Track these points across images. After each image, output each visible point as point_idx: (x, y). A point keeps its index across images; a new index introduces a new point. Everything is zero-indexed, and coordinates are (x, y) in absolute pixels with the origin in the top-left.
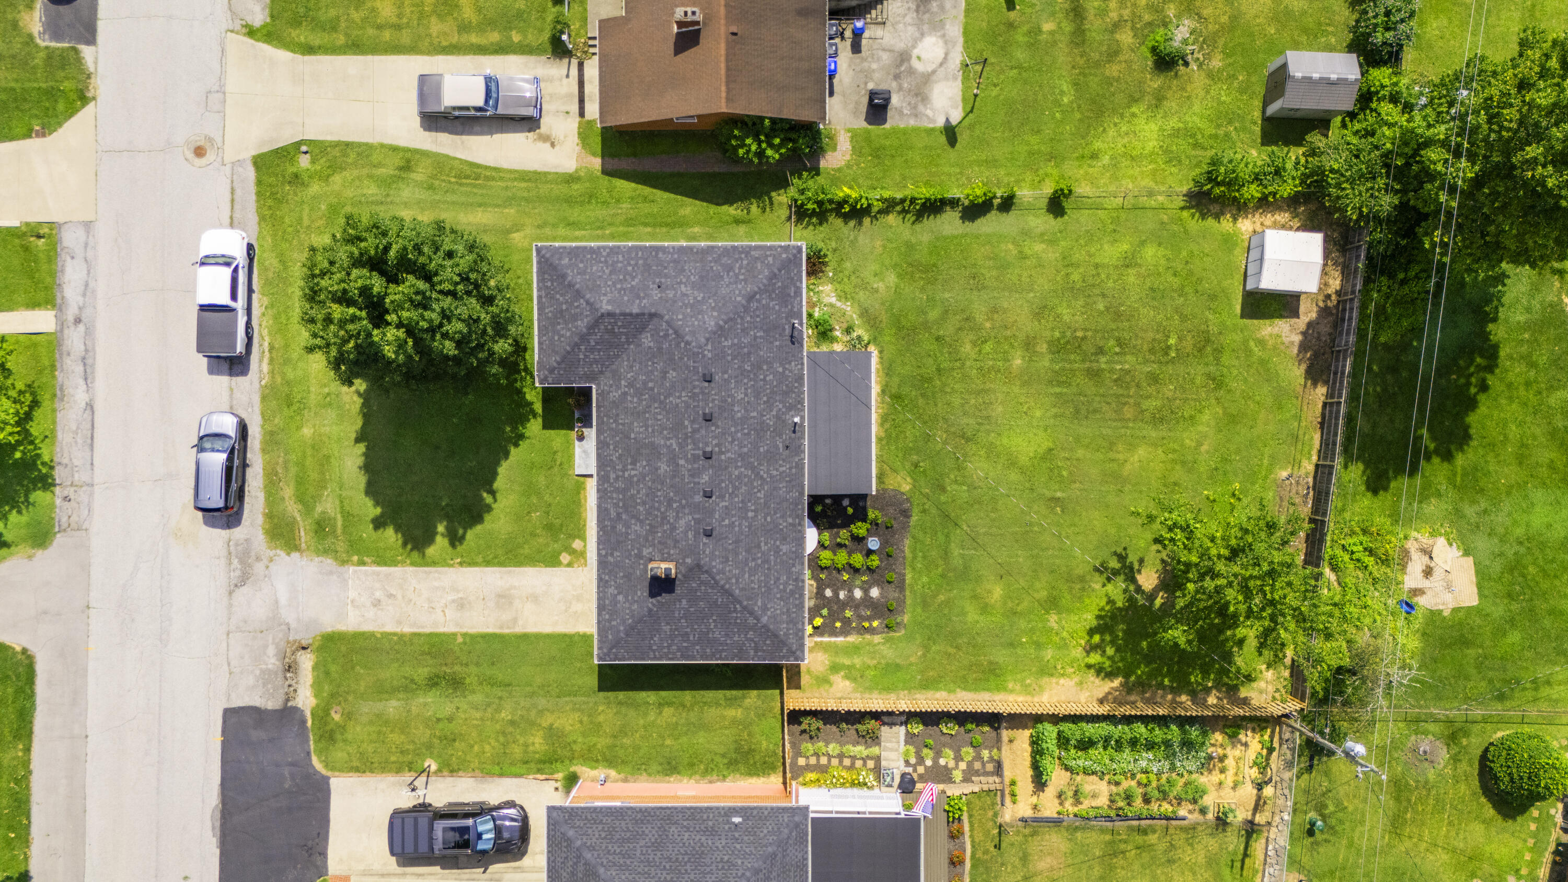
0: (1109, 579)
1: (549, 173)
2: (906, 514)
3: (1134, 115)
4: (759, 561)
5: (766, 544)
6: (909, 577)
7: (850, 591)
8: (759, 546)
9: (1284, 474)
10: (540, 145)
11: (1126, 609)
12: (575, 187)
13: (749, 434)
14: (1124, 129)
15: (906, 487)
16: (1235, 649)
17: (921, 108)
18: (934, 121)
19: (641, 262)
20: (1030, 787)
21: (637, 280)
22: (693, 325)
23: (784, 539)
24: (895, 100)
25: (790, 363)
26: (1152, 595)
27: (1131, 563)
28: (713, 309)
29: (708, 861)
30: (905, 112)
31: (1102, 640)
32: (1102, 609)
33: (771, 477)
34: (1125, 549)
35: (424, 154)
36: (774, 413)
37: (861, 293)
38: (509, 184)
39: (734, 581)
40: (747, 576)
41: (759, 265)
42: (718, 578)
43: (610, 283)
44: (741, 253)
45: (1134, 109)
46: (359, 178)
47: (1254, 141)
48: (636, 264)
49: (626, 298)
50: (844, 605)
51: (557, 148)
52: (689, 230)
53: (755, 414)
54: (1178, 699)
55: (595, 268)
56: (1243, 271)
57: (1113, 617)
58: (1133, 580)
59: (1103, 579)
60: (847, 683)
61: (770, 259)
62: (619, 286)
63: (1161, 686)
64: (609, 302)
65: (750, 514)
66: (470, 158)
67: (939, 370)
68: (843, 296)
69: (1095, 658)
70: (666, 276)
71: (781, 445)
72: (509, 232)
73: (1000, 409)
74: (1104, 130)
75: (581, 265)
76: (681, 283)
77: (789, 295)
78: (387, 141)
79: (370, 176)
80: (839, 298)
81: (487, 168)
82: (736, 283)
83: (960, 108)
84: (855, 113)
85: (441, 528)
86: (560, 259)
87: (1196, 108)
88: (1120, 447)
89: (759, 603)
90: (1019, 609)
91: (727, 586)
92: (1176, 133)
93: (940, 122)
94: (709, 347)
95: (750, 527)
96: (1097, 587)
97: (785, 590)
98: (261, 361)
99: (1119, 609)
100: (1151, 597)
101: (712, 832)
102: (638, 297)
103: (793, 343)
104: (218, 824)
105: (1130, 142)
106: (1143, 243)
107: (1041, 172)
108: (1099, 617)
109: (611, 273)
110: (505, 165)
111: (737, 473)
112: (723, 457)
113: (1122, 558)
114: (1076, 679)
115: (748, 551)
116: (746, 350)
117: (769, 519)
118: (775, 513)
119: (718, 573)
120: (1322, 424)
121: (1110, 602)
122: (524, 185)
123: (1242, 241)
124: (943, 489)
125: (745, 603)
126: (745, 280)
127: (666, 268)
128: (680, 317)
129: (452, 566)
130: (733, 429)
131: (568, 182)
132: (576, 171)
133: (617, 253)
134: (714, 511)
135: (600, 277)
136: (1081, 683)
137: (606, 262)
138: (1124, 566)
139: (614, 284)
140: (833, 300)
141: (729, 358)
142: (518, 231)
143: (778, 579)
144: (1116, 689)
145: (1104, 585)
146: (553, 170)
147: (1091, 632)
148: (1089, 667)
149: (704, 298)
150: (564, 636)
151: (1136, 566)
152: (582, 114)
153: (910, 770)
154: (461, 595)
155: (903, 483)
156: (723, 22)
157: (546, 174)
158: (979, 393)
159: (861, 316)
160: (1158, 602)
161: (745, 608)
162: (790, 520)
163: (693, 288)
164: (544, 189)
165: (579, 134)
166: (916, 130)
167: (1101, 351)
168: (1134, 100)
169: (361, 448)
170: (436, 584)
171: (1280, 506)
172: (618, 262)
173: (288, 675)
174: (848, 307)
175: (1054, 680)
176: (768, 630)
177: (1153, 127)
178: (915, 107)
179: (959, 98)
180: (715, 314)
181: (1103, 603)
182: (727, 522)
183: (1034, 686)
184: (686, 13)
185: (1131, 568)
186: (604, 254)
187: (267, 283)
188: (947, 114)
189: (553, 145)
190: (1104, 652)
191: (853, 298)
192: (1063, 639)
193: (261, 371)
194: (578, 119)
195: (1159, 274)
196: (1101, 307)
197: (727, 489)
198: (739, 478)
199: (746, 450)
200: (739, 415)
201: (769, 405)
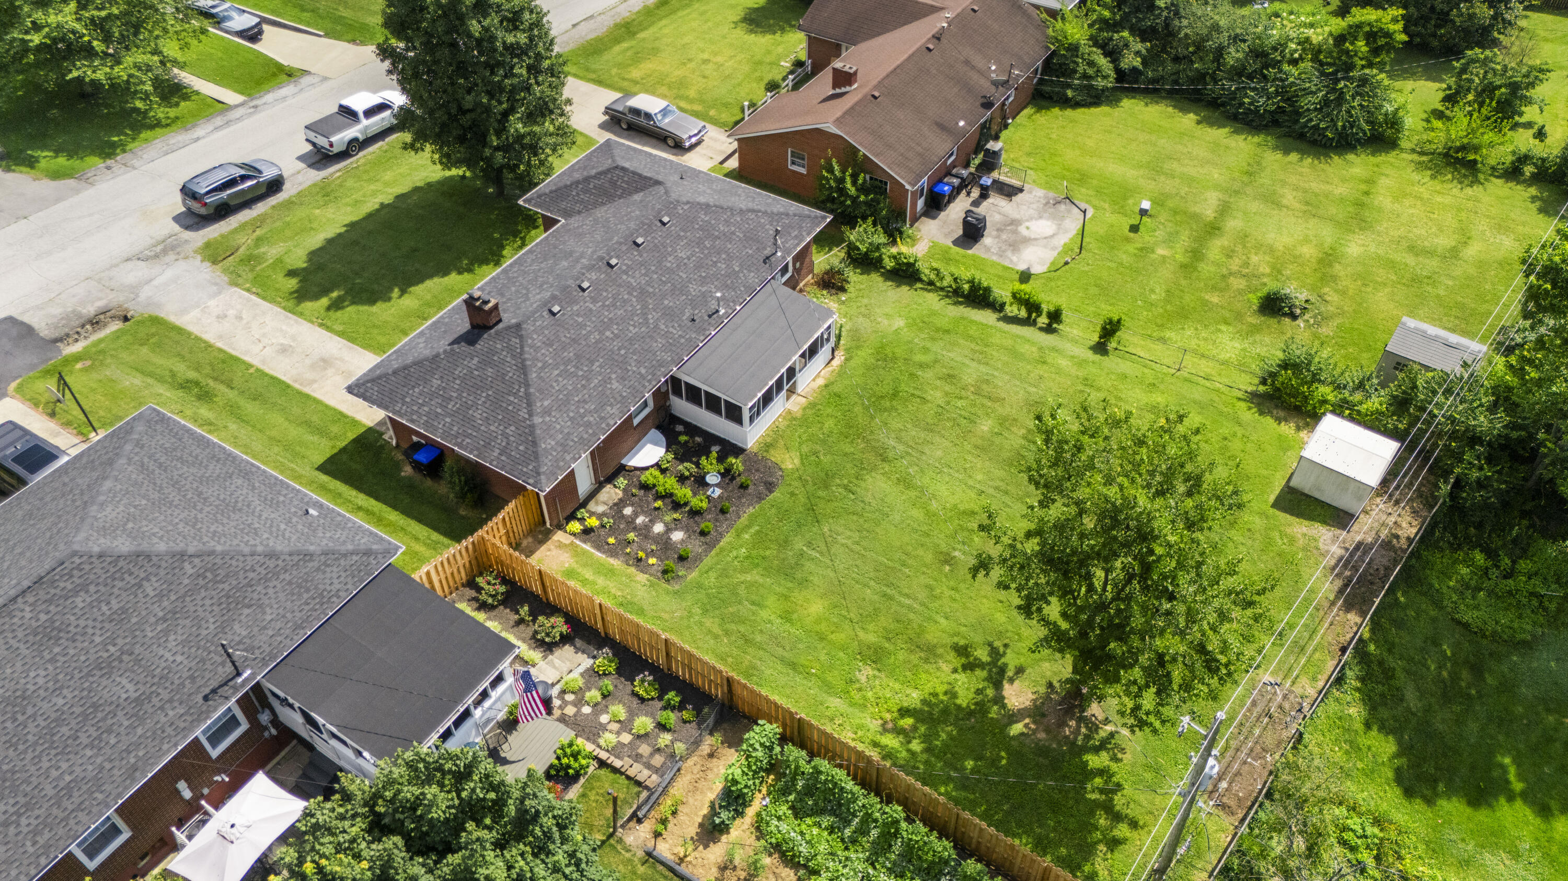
0: (965, 668)
2: (770, 487)
3: (1219, 331)
4: (580, 373)
5: (601, 366)
6: (728, 539)
7: (652, 522)
8: (592, 362)
11: (971, 713)
13: (665, 283)
14: (1204, 335)
15: (788, 466)
16: (1102, 847)
17: (1009, 253)
18: (1016, 265)
20: (692, 830)
22: (686, 194)
23: (623, 379)
24: (988, 241)
25: (750, 271)
26: (1013, 715)
27: (1006, 665)
30: (993, 250)
31: (915, 728)
32: (935, 695)
33: (656, 327)
36: (703, 289)
37: (862, 319)
39: (540, 365)
40: (556, 372)
42: (526, 349)
45: (1221, 327)
50: (634, 529)
53: (684, 276)
57: (945, 712)
58: (998, 685)
59: (958, 662)
64: (630, 165)
65: (608, 333)
70: (694, 179)
71: (687, 314)
74: (1183, 328)
77: (790, 234)
82: (749, 202)
83: (1046, 266)
84: (946, 235)
85: (335, 294)
89: (546, 403)
90: (833, 636)
91: (528, 363)
93: (1020, 267)
94: (686, 207)
95: (598, 342)
96: (946, 668)
97: (582, 416)
100: (1013, 717)
103: (765, 262)
105: (1205, 345)
108: (924, 702)
111: (626, 297)
112: (625, 277)
113: (995, 653)
115: (578, 356)
116: (716, 233)
117: (623, 352)
118: (634, 353)
119: (531, 347)
121: (952, 694)
124: (826, 487)
125: (532, 390)
126: (758, 204)
128: (680, 189)
130: (653, 268)
134: (576, 302)
138: (994, 663)
141: (696, 226)
143: (585, 402)
145: (955, 671)
147: (904, 712)
151: (1010, 673)
152: (721, 163)
154: (292, 343)
155: (788, 461)
159: (849, 331)
160: (1017, 729)
161: (528, 394)
162: (643, 371)
166: (995, 263)
168: (1225, 322)
169: (343, 230)
170: (284, 327)
173: (88, 327)
176: (532, 433)
177: (1237, 345)
178: (1004, 252)
179: (1048, 259)
180: (712, 200)
181: (940, 689)
182: (580, 320)
185: (1002, 671)
188: (1031, 265)
190: (909, 742)
191: (851, 318)
192: (865, 698)
197: (607, 298)
198: (624, 301)
199: (651, 290)
200: (669, 265)
201: (703, 281)
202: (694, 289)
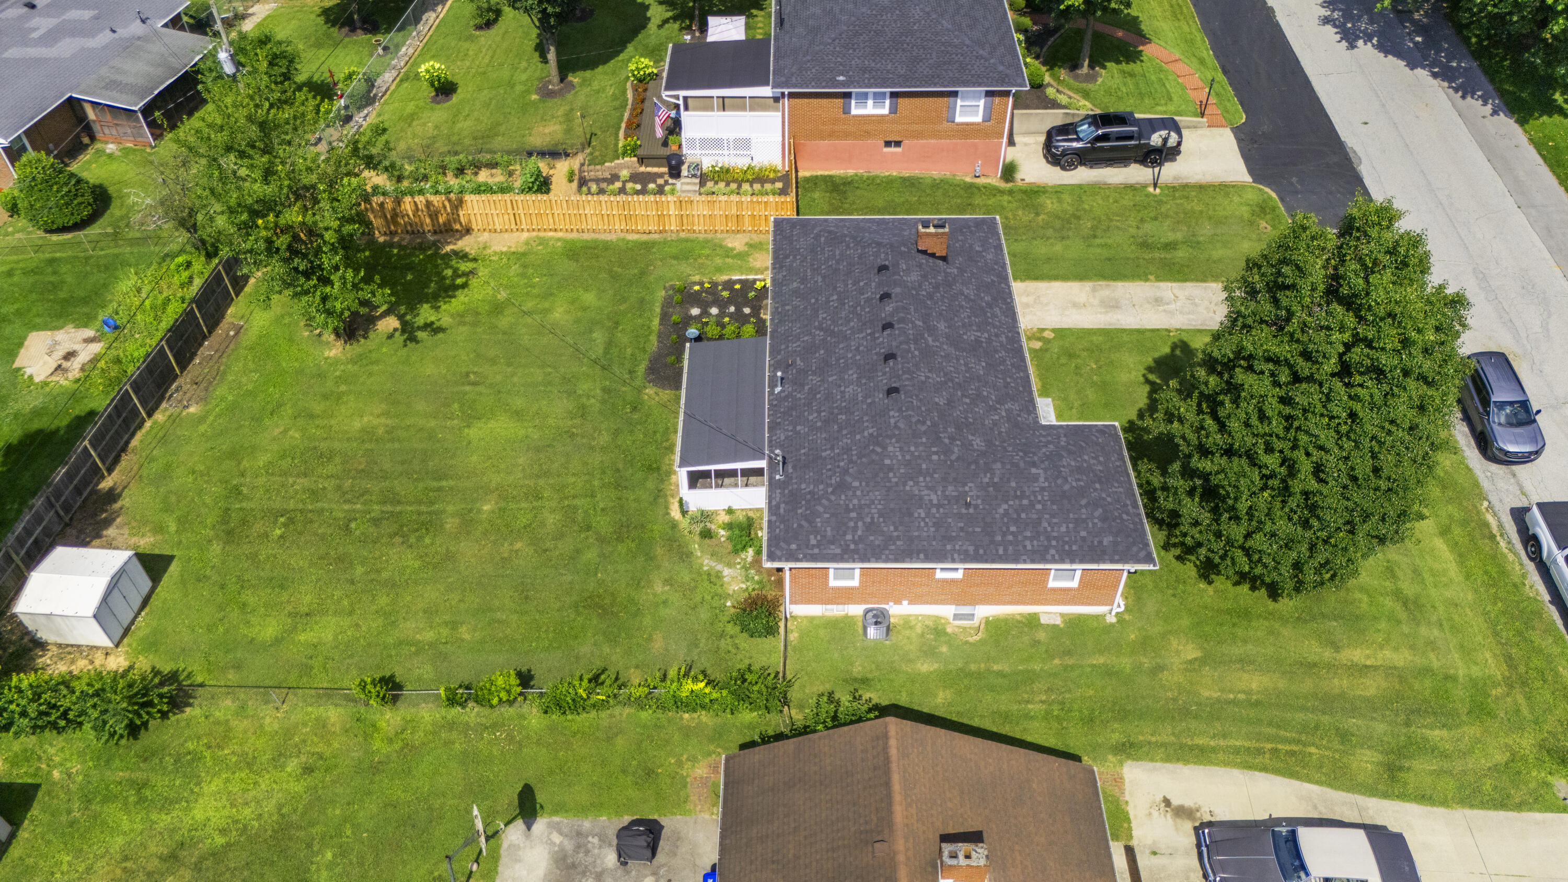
0: (432, 323)
1: (1162, 760)
3: (223, 832)
4: (823, 267)
5: (816, 282)
8: (824, 277)
9: (192, 410)
10: (1188, 803)
11: (420, 303)
12: (1116, 737)
13: (838, 360)
14: (247, 812)
15: (650, 391)
17: (569, 845)
18: (550, 826)
19: (999, 538)
21: (1001, 511)
22: (917, 446)
24: (610, 858)
26: (388, 314)
27: (402, 336)
28: (890, 468)
29: (868, 50)
30: (595, 840)
31: (454, 280)
32: (447, 302)
33: (810, 334)
34: (405, 346)
35: (1371, 791)
36: (806, 388)
37: (687, 579)
38: (1222, 743)
41: (829, 532)
43: (1039, 507)
44: (856, 551)
45: (220, 841)
46: (1464, 754)
47: (49, 793)
48: (1004, 535)
49: (1013, 484)
50: (730, 301)
51: (1159, 798)
52: (936, 666)
53: (831, 379)
54: (388, 238)
55: (1063, 529)
56: (147, 610)
57: (436, 297)
58: (405, 324)
59: (438, 324)
60: (730, 245)
61: (813, 542)
62: (1025, 502)
63: (401, 247)
64: (1036, 478)
65: (835, 297)
66: (1296, 783)
67: (593, 496)
68: (714, 578)
69: (464, 267)
70: (960, 516)
71: (798, 363)
72: (1203, 661)
73: (521, 461)
74: (280, 810)
75: (1083, 534)
76: (938, 506)
78: (1440, 811)
79: (1445, 755)
80: (719, 575)
81: (1264, 769)
82: (861, 507)
83: (505, 845)
84: (678, 838)
86: (1115, 544)
87: (120, 840)
88: (381, 431)
92: (167, 804)
93: (540, 825)
95: (835, 288)
96: (446, 318)
97: (795, 257)
98: (1501, 526)
99: (427, 302)
101: (864, 70)
102: (995, 485)
104: (1351, 155)
105: (245, 791)
106: (277, 641)
107: (397, 746)
108: (453, 297)
109: (1039, 522)
110: (1237, 774)
111: (852, 324)
112: (869, 331)
113: (412, 339)
114: (488, 251)
115: (836, 271)
116: (844, 432)
117: (813, 301)
118: (806, 308)
120: (124, 449)
121: (436, 308)
122: (1200, 741)
123: (130, 645)
124: (605, 390)
126: (848, 510)
127: (962, 529)
128: (935, 457)
129: (1177, 330)
130: (858, 357)
131: (1132, 745)
132: (1121, 763)
133: (1033, 552)
134: (877, 287)
135: (1053, 516)
136: (484, 248)
137: (1049, 539)
138: (411, 333)
139: (1032, 505)
140: (727, 572)
141: (866, 418)
142: (1191, 662)
144: (449, 243)
145: (439, 319)
146: (1158, 764)
147: (464, 286)
148: (475, 260)
149: (905, 484)
150: (1036, 278)
151: (398, 333)
152: (1130, 852)
153: (671, 181)
154: (1161, 308)
156: (901, 858)
157: (1167, 759)
158: (546, 474)
159: (690, 554)
160: (382, 309)
163: (921, 498)
164: (1166, 734)
165: (1128, 820)
166: (582, 810)
167: (376, 522)
168: (216, 855)
170: (1191, 317)
171: (211, 383)
172: (1031, 539)
174: (707, 563)
175: (513, 250)
177: (198, 814)
178: (578, 847)
179: (504, 860)
180: (887, 462)
181: (444, 307)
182: (862, 284)
183: (534, 244)
184: (968, 857)
185: (404, 332)
186: (1053, 552)
187: (1538, 614)
188: (528, 837)
189: (1167, 802)
190: (454, 272)
191: (700, 574)
193: (1495, 514)
194: (1134, 843)
195: (266, 606)
196: (360, 570)
197: (863, 309)
198: (849, 321)
199: (841, 346)
200: (851, 372)
201: (813, 392)
202: (814, 379)
